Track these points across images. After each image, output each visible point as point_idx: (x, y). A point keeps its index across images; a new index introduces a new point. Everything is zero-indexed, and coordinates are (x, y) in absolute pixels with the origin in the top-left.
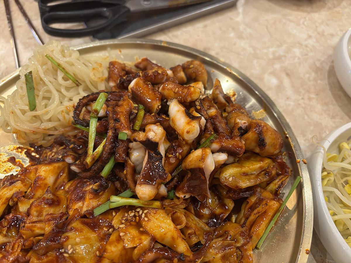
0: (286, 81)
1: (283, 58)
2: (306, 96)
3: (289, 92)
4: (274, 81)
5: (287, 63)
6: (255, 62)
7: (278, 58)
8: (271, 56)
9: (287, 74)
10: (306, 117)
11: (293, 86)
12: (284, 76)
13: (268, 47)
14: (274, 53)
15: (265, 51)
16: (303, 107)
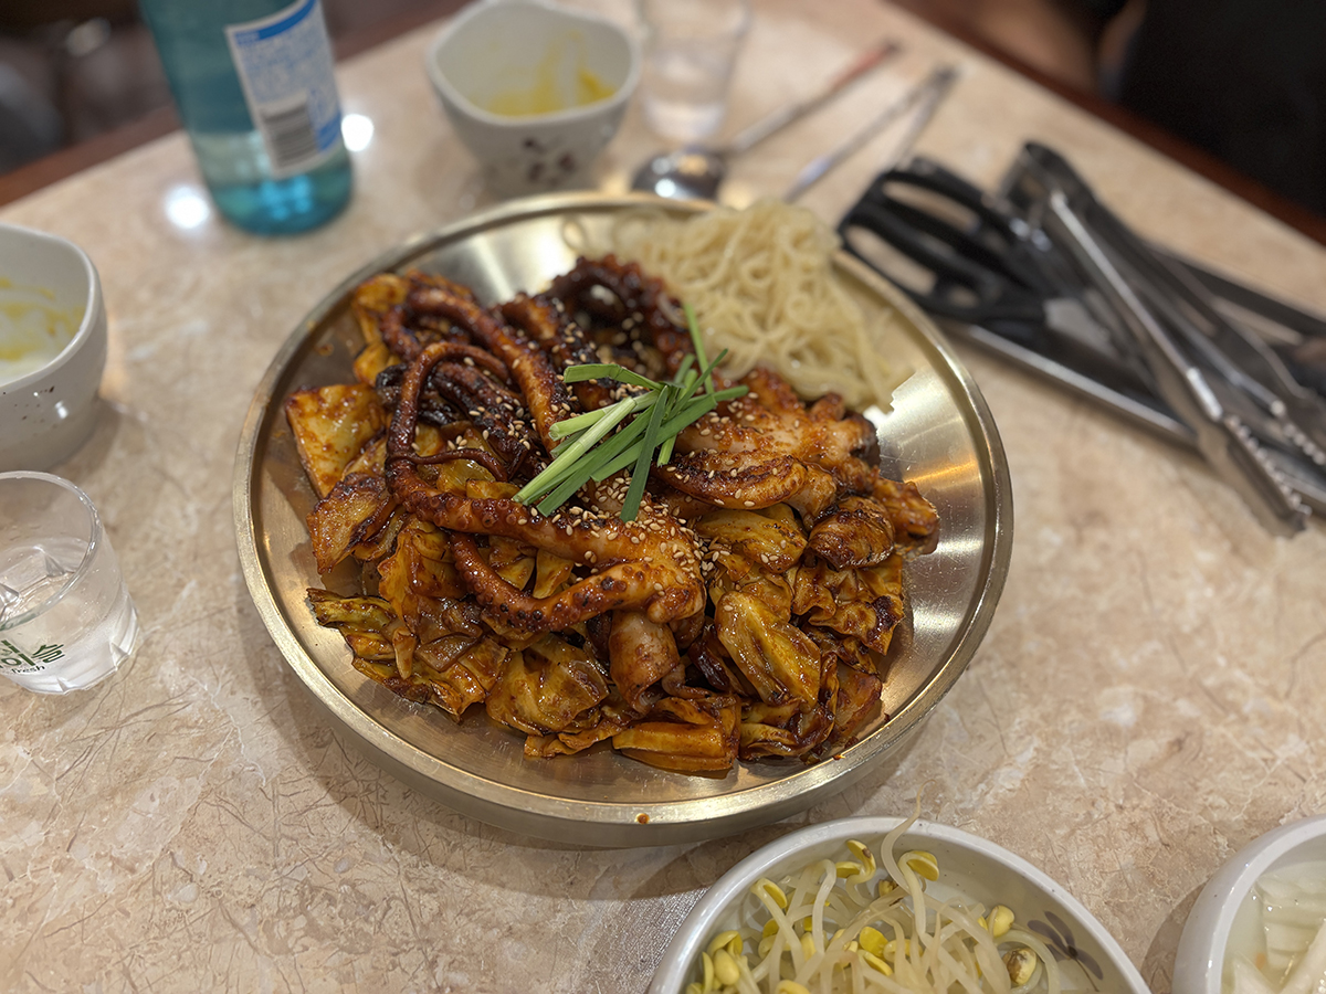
0: (1150, 747)
1: (1233, 717)
2: (1137, 816)
3: (1117, 766)
4: (1125, 715)
5: (1220, 732)
6: (1155, 645)
7: (1220, 702)
8: (1210, 682)
9: (1178, 744)
10: (1061, 832)
11: (1144, 771)
12: (1166, 736)
13: (1243, 666)
14: (1232, 685)
15: (1221, 661)
16: (1089, 814)
